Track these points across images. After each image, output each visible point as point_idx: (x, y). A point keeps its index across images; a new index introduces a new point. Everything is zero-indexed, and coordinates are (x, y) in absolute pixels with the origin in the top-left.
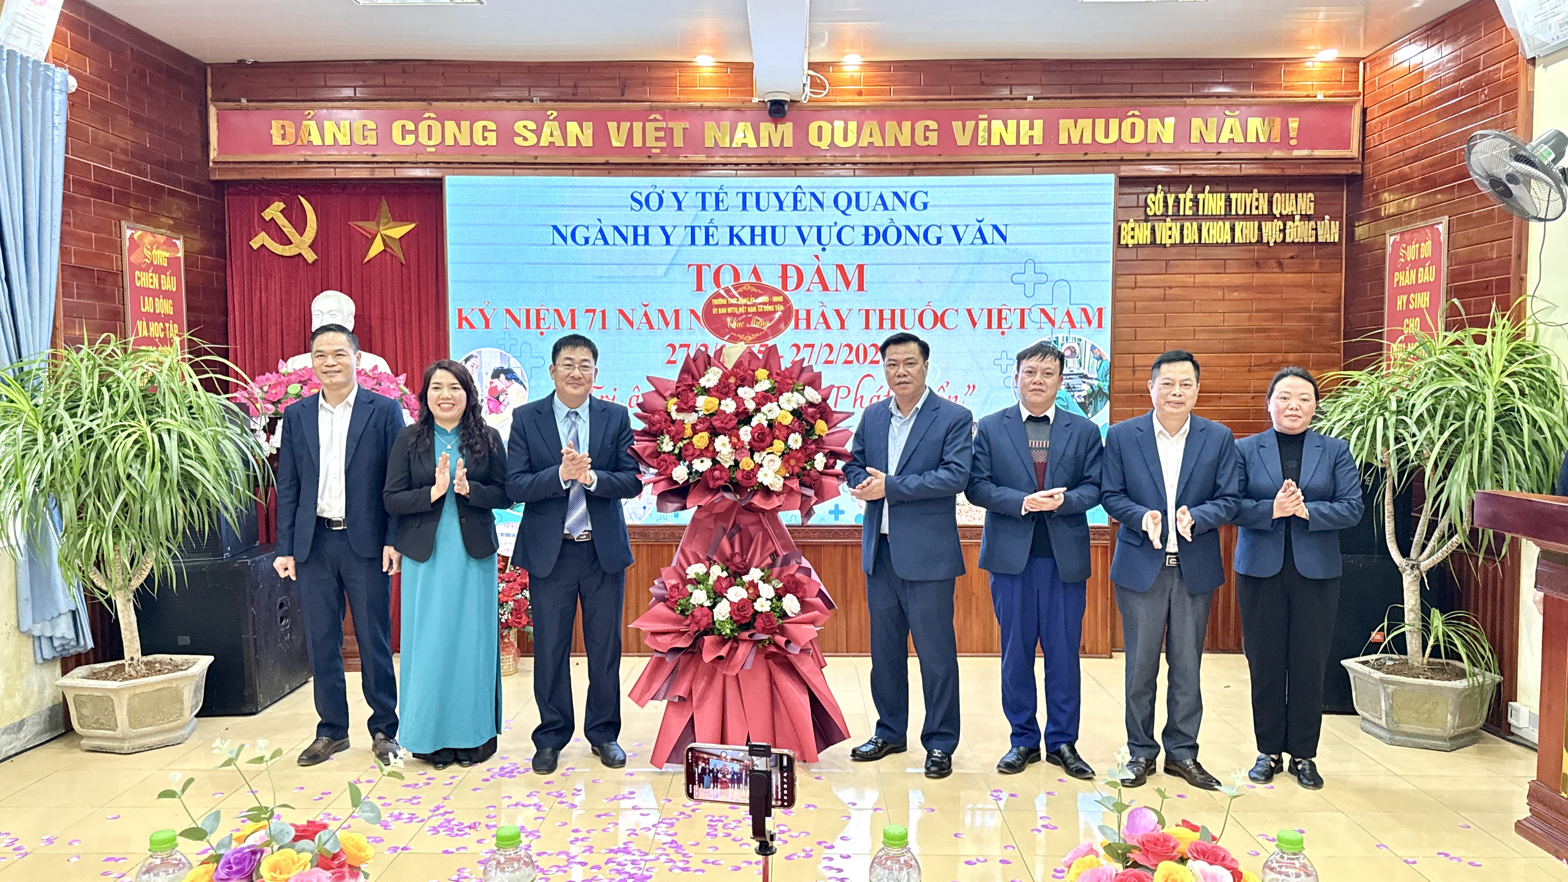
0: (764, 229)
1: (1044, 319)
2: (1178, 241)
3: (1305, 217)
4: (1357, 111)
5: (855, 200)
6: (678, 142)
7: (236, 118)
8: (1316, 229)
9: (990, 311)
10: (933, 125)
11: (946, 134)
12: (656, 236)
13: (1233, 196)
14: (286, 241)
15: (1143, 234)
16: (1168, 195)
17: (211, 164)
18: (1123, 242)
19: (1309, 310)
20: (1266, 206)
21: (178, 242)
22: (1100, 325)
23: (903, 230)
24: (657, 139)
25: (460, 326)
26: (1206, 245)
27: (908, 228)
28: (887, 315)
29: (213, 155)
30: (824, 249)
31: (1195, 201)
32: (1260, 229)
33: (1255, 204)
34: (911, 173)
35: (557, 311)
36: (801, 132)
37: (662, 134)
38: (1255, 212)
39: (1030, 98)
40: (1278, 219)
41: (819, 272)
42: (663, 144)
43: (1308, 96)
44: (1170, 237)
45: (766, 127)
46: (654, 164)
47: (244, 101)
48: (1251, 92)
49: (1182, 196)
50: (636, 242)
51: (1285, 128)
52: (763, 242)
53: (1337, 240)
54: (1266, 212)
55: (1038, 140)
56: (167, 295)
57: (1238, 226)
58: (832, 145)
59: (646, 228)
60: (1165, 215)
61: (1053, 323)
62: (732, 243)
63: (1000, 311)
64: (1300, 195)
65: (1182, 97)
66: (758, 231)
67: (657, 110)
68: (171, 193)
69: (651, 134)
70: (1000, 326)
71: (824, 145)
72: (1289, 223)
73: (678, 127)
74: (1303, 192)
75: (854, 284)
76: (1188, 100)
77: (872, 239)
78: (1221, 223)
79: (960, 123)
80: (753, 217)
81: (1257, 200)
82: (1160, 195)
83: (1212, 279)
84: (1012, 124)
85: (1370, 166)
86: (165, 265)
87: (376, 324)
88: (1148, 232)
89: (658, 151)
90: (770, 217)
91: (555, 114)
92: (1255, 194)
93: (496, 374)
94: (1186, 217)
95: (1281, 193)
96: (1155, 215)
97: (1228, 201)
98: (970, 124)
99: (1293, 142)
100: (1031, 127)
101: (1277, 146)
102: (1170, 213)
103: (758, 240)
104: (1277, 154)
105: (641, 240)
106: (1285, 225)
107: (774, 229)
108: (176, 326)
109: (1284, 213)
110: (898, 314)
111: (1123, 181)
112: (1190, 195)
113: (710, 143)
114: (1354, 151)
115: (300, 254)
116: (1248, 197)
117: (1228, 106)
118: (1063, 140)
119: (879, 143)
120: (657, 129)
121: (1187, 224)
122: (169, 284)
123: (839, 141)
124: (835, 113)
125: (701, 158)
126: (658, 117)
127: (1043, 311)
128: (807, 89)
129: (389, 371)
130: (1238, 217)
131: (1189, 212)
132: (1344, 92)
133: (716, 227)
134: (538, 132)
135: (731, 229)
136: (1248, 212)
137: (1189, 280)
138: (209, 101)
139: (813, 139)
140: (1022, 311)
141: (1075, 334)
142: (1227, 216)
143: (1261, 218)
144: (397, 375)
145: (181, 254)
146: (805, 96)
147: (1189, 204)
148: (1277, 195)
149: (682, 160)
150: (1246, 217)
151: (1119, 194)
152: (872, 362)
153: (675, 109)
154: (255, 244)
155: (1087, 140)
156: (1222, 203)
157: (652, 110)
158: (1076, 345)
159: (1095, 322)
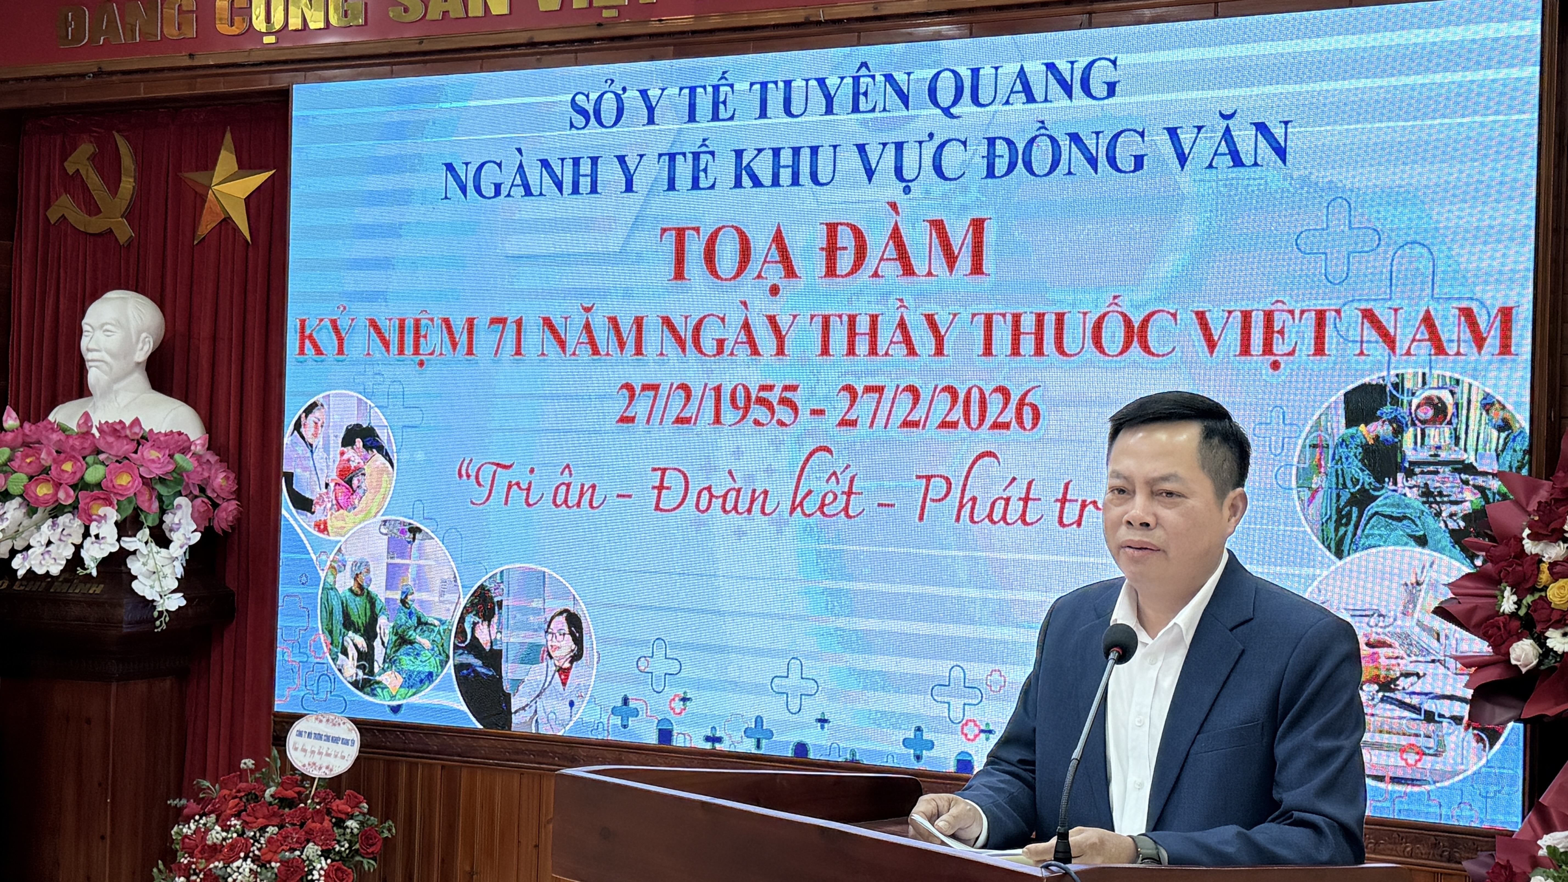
0: (796, 152)
1: (1371, 334)
5: (969, 86)
9: (1246, 316)
12: (611, 173)
22: (1505, 348)
30: (907, 190)
41: (896, 235)
46: (612, 39)
50: (576, 190)
52: (795, 181)
59: (595, 161)
62: (738, 184)
63: (1269, 317)
66: (786, 157)
70: (1268, 349)
75: (965, 262)
77: (1001, 166)
89: (614, 13)
93: (350, 437)
103: (785, 175)
105: (585, 183)
107: (814, 152)
125: (685, 21)
127: (1369, 315)
133: (712, 153)
135: (739, 155)
140: (1321, 317)
141: (1443, 369)
152: (996, 426)
158: (1446, 396)
159: (1493, 342)
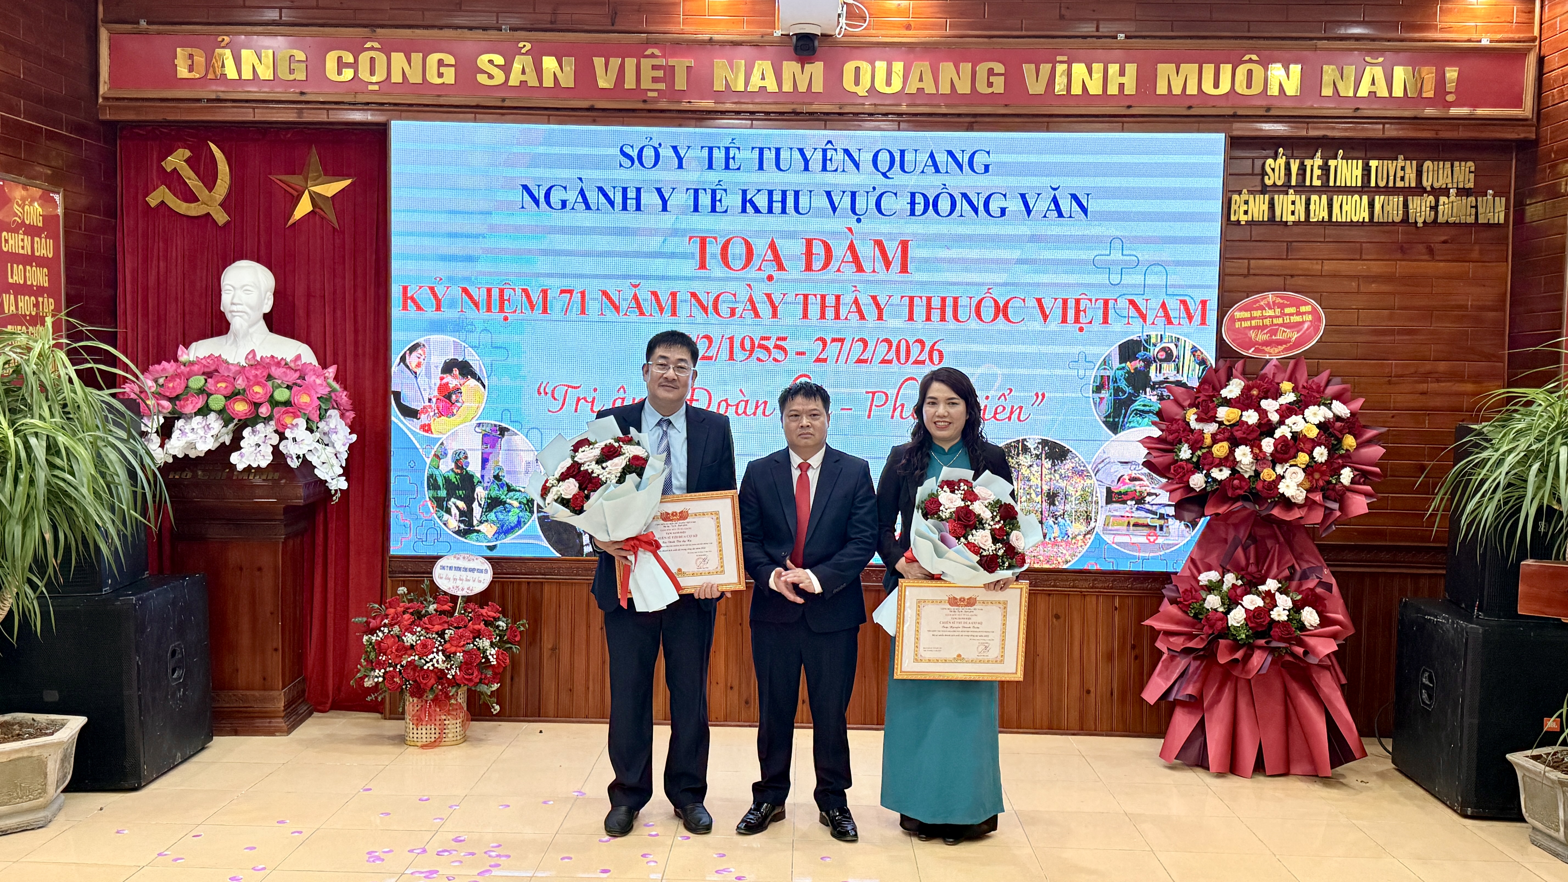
0: (784, 193)
1: (1133, 312)
2: (1302, 219)
3: (1463, 192)
4: (1531, 61)
5: (899, 161)
6: (681, 84)
7: (133, 45)
8: (1476, 207)
9: (1065, 302)
10: (999, 68)
11: (1014, 79)
12: (650, 199)
13: (1373, 163)
14: (190, 197)
15: (1258, 208)
16: (1292, 161)
17: (100, 100)
18: (1233, 218)
19: (1463, 307)
20: (1413, 176)
21: (57, 198)
22: (1203, 322)
23: (958, 199)
24: (655, 80)
25: (405, 308)
26: (1338, 224)
27: (965, 195)
28: (936, 303)
29: (103, 89)
30: (859, 221)
31: (1325, 168)
32: (1406, 205)
33: (1400, 174)
34: (970, 128)
35: (525, 291)
36: (834, 75)
37: (660, 73)
38: (1399, 184)
39: (1121, 36)
40: (1429, 193)
41: (852, 247)
42: (662, 86)
43: (1469, 41)
44: (1293, 213)
45: (790, 67)
46: (650, 111)
47: (143, 23)
48: (1399, 34)
49: (1308, 163)
50: (625, 208)
51: (1441, 81)
52: (784, 211)
53: (1502, 221)
54: (1413, 185)
55: (1130, 89)
56: (41, 262)
57: (1378, 200)
58: (872, 89)
59: (638, 190)
60: (1287, 186)
61: (1143, 317)
62: (744, 210)
63: (1078, 301)
64: (1457, 164)
65: (1311, 39)
66: (777, 197)
67: (655, 44)
68: (51, 136)
69: (647, 74)
70: (1077, 320)
71: (861, 91)
72: (1443, 199)
73: (681, 64)
74: (1460, 160)
75: (896, 265)
76: (1320, 43)
77: (919, 208)
78: (1356, 197)
79: (1033, 66)
80: (772, 178)
81: (1403, 168)
82: (1282, 161)
83: (1344, 267)
84: (1097, 67)
85: (1547, 130)
86: (40, 225)
87: (300, 304)
88: (1265, 207)
89: (655, 94)
90: (792, 179)
91: (528, 46)
92: (1401, 163)
93: (448, 368)
94: (1313, 189)
95: (1433, 160)
96: (1274, 185)
97: (1367, 169)
98: (1045, 68)
99: (1450, 98)
100: (1122, 73)
101: (1430, 102)
102: (1293, 183)
103: (777, 206)
104: (1429, 112)
105: (631, 203)
106: (1437, 201)
107: (797, 194)
108: (51, 300)
109: (1436, 185)
110: (949, 302)
111: (1235, 143)
112: (1318, 162)
113: (719, 86)
114: (1527, 110)
115: (208, 215)
116: (1392, 166)
117: (1370, 52)
118: (1162, 89)
119: (930, 89)
120: (654, 67)
121: (1314, 198)
122: (44, 248)
123: (881, 86)
124: (877, 51)
125: (707, 104)
126: (657, 52)
127: (1132, 302)
128: (843, 21)
129: (315, 362)
130: (1378, 190)
131: (1317, 183)
132: (1516, 36)
133: (725, 190)
134: (506, 69)
135: (744, 192)
136: (1391, 184)
137: (1316, 267)
138: (100, 23)
139: (848, 83)
140: (1106, 302)
141: (1171, 332)
142: (1365, 189)
143: (1407, 192)
144: (325, 366)
145: (60, 211)
146: (840, 29)
147: (1317, 172)
148: (1428, 164)
149: (685, 106)
150: (1388, 191)
151: (1229, 159)
152: (916, 362)
153: (677, 43)
154: (153, 200)
155: (1192, 90)
156: (1359, 172)
157: (649, 43)
158: (1172, 346)
159: (1197, 318)
